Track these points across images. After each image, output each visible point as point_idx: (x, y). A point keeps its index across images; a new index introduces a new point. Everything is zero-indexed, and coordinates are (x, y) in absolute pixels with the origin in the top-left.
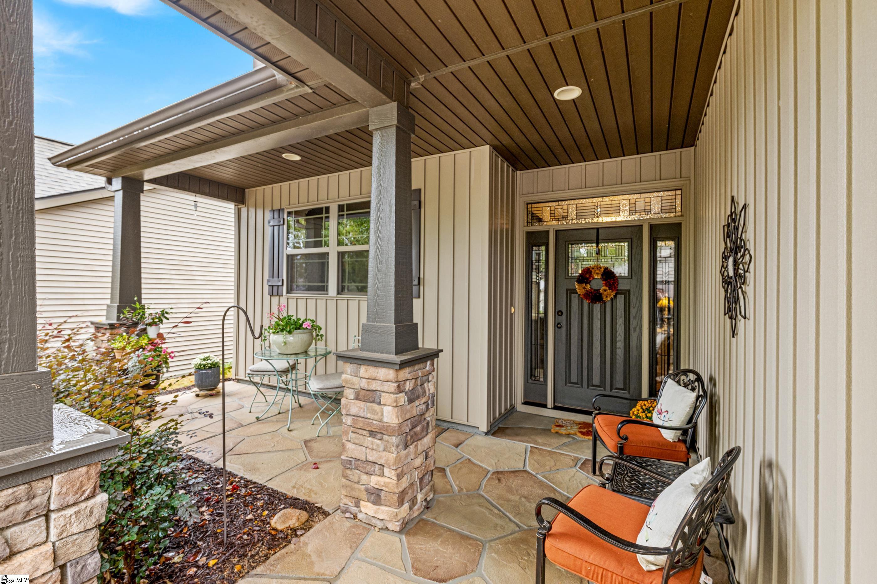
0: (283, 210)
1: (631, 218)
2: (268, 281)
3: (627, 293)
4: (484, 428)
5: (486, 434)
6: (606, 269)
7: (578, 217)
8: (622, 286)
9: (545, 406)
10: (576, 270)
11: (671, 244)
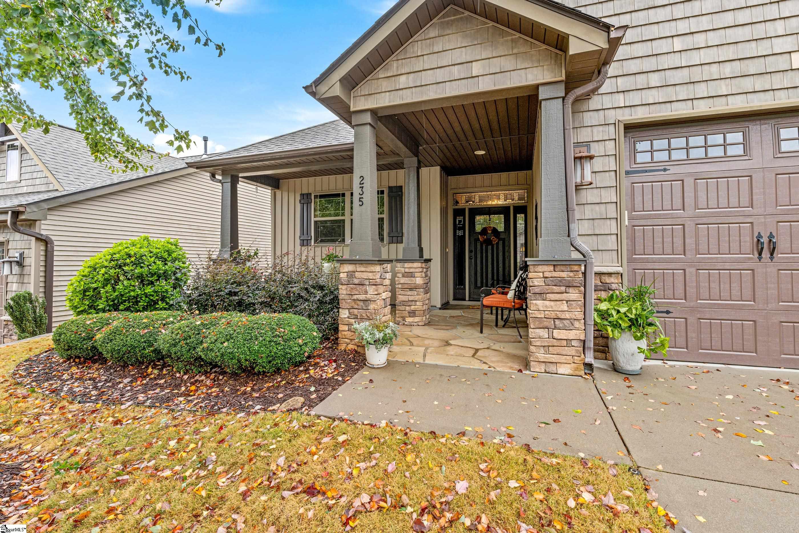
0: (311, 194)
1: (505, 203)
2: (300, 237)
3: (504, 240)
4: (439, 306)
5: (440, 309)
6: (494, 228)
7: (480, 201)
8: (502, 236)
9: (465, 300)
10: (478, 228)
11: (523, 215)
